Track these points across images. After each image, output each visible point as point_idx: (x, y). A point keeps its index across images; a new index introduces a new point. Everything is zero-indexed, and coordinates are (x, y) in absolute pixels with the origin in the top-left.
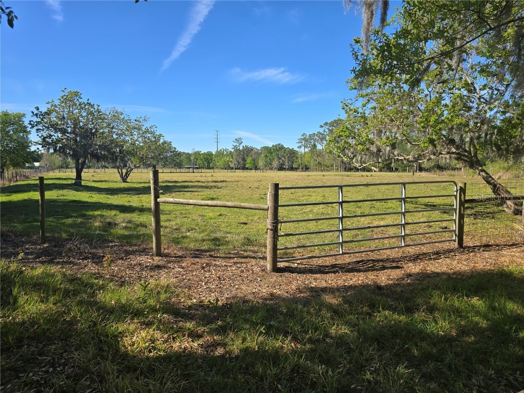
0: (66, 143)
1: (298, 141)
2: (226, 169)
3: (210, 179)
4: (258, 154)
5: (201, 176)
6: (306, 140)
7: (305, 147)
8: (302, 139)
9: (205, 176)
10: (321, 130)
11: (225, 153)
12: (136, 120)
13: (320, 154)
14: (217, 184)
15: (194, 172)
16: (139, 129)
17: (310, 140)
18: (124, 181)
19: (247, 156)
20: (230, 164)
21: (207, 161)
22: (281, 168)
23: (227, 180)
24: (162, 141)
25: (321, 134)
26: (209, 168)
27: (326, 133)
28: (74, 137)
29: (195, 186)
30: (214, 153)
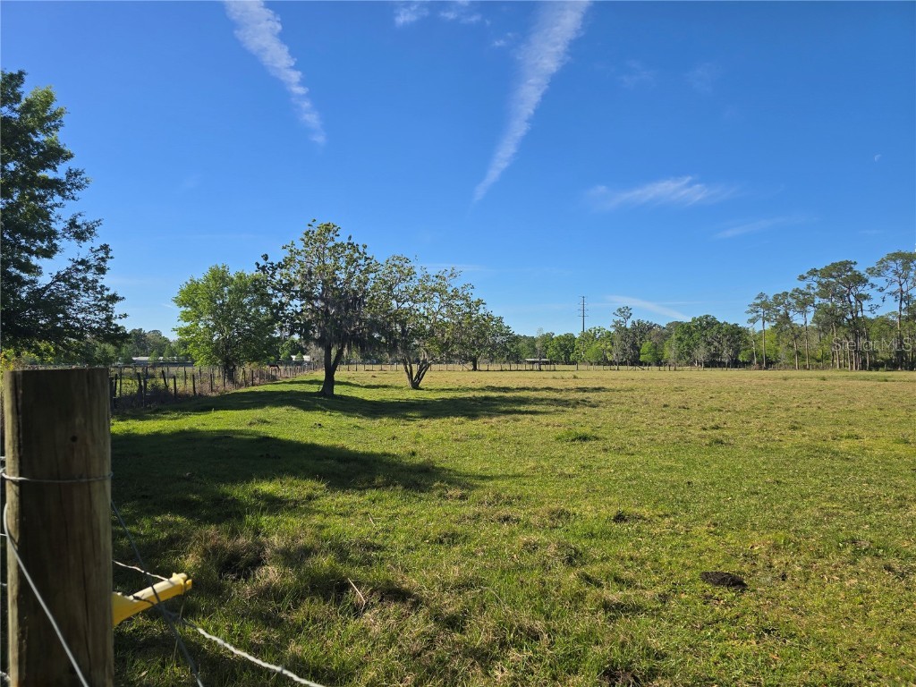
0: (310, 317)
1: (749, 309)
2: (599, 364)
3: (572, 385)
4: (664, 335)
5: (554, 378)
6: (765, 306)
7: (764, 319)
8: (758, 305)
9: (561, 378)
10: (802, 286)
11: (597, 336)
12: (437, 277)
13: (798, 334)
14: (586, 395)
15: (540, 370)
16: (442, 292)
17: (778, 305)
18: (415, 386)
19: (641, 340)
20: (608, 354)
21: (564, 351)
22: (712, 363)
23: (607, 386)
24: (482, 311)
25: (801, 292)
26: (568, 362)
27: (812, 292)
28: (323, 307)
29: (542, 400)
30: (577, 336)
